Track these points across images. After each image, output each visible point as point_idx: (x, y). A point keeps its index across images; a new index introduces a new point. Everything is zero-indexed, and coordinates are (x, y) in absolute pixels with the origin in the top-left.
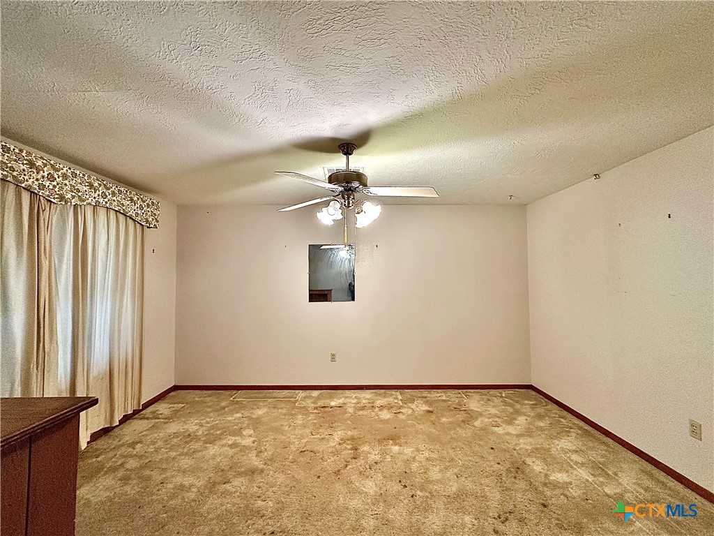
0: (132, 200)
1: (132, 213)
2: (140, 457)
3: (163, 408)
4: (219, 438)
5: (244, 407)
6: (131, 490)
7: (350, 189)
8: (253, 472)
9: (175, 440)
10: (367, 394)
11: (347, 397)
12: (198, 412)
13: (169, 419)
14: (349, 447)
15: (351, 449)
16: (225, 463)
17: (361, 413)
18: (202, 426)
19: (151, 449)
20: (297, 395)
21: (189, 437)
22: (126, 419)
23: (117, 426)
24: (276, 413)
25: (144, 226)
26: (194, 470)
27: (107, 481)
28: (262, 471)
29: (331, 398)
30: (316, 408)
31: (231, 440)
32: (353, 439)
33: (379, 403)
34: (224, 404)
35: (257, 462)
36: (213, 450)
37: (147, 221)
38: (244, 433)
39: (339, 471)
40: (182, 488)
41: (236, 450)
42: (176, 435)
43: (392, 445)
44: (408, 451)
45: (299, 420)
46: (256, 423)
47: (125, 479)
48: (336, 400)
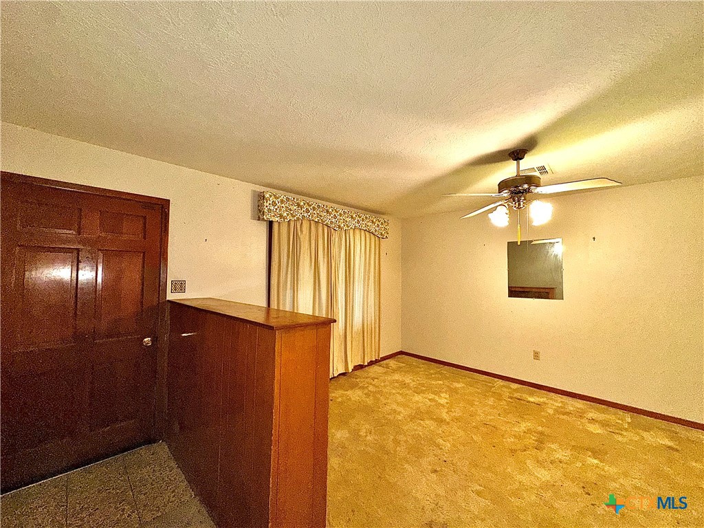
0: (373, 222)
1: (373, 230)
2: (377, 387)
3: (392, 363)
4: (423, 392)
5: (447, 378)
6: (370, 401)
7: (520, 192)
8: (440, 421)
9: (396, 384)
10: (580, 404)
11: (551, 399)
12: (413, 372)
13: (394, 371)
14: (533, 438)
15: (536, 441)
16: (423, 409)
17: (562, 417)
18: (413, 381)
19: (382, 384)
20: (496, 382)
21: (404, 385)
22: (371, 363)
23: (366, 366)
24: (471, 389)
25: (380, 238)
26: (405, 405)
27: (359, 392)
28: (448, 423)
29: (531, 394)
30: (511, 398)
31: (432, 396)
32: (542, 433)
33: (590, 415)
34: (432, 371)
35: (445, 416)
36: (417, 398)
37: (381, 234)
38: (442, 395)
39: (515, 451)
40: (395, 411)
41: (433, 403)
42: (397, 381)
43: (589, 456)
44: (611, 470)
45: (491, 401)
46: (453, 391)
47: (367, 395)
48: (535, 398)
